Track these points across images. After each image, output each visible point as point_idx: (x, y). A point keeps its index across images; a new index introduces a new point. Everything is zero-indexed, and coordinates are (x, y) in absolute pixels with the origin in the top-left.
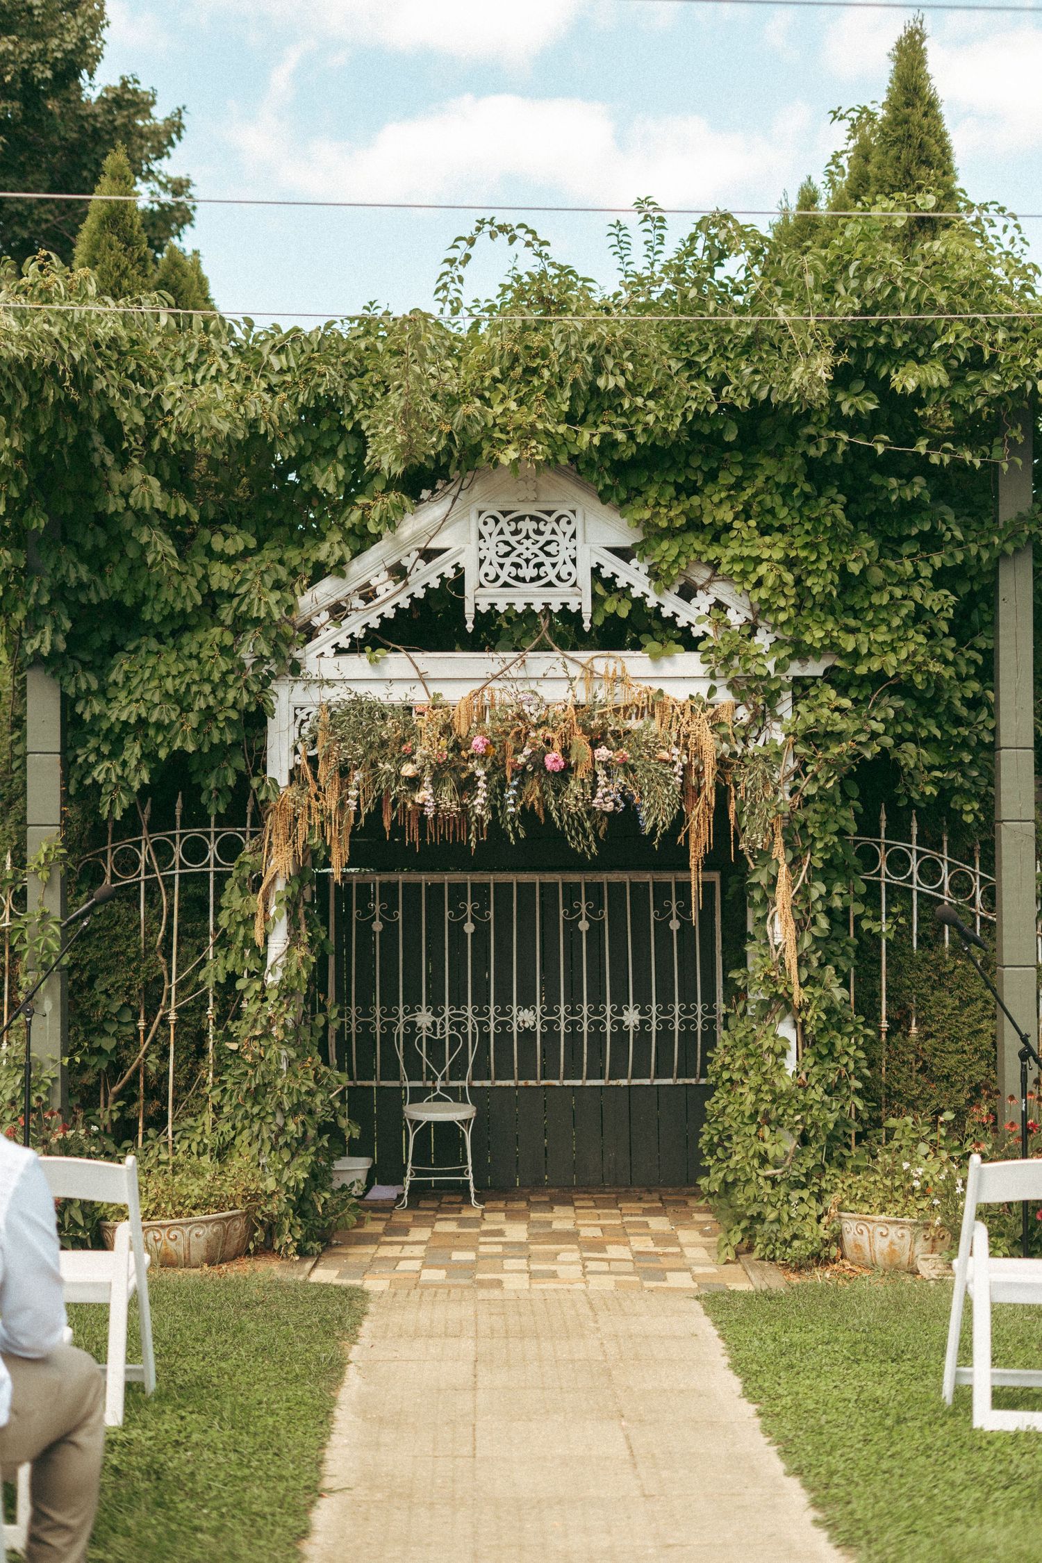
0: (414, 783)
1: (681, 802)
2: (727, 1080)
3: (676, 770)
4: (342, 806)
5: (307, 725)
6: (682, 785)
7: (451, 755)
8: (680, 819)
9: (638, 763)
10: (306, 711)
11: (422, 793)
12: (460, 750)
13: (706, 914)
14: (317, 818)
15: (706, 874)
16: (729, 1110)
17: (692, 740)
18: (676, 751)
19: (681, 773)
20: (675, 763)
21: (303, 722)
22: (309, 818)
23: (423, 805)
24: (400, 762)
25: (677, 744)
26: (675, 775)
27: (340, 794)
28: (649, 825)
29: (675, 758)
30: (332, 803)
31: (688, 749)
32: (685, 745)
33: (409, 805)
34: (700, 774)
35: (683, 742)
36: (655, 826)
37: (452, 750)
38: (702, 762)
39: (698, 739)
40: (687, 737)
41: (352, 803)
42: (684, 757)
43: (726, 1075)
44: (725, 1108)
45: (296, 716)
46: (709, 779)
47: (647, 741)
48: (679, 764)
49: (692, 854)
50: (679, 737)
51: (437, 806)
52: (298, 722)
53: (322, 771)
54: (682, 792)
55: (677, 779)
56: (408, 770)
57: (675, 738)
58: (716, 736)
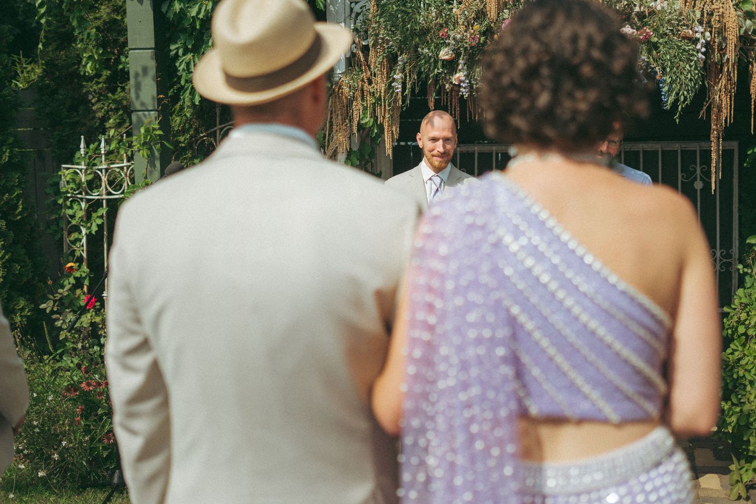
0: (452, 66)
1: (703, 78)
2: (742, 335)
3: (699, 46)
4: (390, 87)
5: (360, 17)
6: (705, 63)
7: (483, 39)
8: (702, 94)
9: (661, 41)
10: (359, 5)
11: (458, 75)
12: (493, 33)
13: (725, 184)
14: (370, 100)
15: (726, 143)
16: (743, 362)
17: (715, 17)
18: (700, 29)
19: (703, 50)
20: (698, 40)
21: (358, 14)
22: (363, 100)
23: (459, 86)
24: (438, 48)
25: (701, 22)
26: (698, 51)
27: (388, 78)
28: (671, 99)
29: (698, 35)
30: (380, 85)
31: (711, 27)
32: (709, 22)
33: (447, 86)
34: (722, 50)
35: (706, 21)
36: (677, 100)
37: (484, 33)
38: (725, 39)
39: (722, 16)
40: (711, 14)
41: (398, 86)
42: (707, 34)
43: (742, 329)
44: (739, 360)
45: (352, 10)
46: (731, 55)
47: (669, 21)
48: (702, 41)
49: (714, 127)
50: (702, 15)
51: (471, 86)
52: (353, 15)
53: (372, 58)
54: (704, 68)
55: (700, 55)
56: (445, 54)
57: (698, 14)
58: (739, 13)
